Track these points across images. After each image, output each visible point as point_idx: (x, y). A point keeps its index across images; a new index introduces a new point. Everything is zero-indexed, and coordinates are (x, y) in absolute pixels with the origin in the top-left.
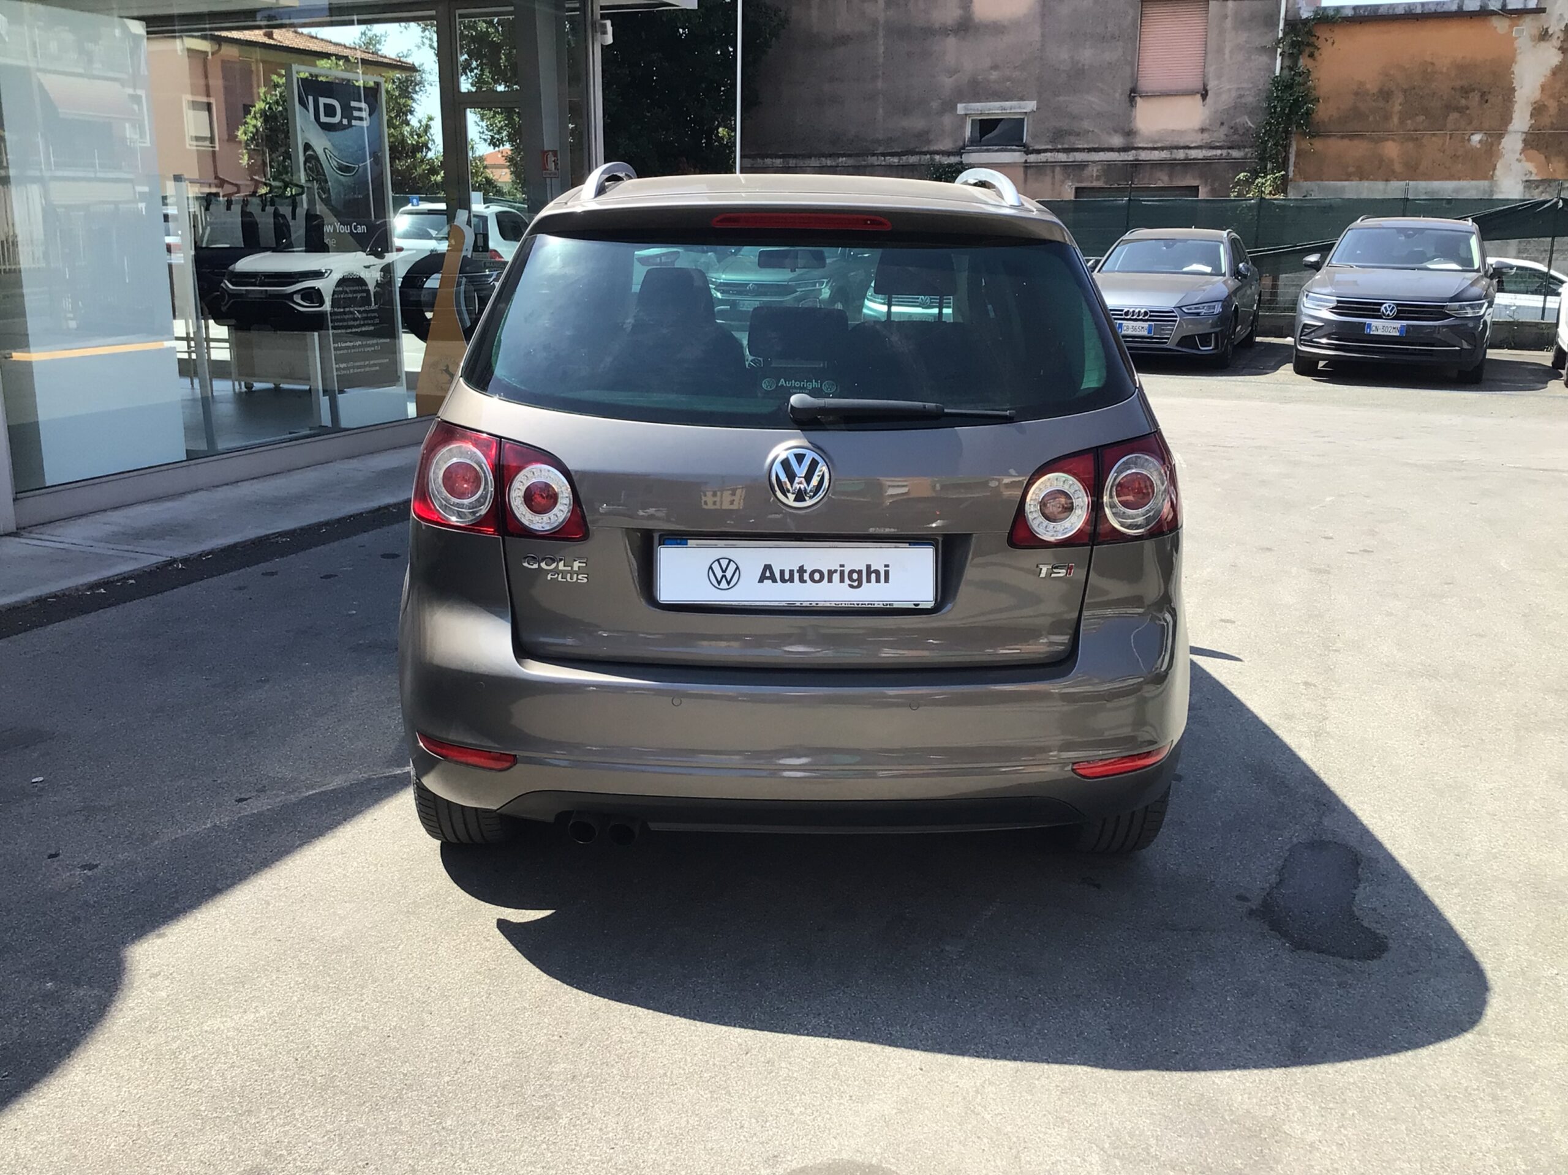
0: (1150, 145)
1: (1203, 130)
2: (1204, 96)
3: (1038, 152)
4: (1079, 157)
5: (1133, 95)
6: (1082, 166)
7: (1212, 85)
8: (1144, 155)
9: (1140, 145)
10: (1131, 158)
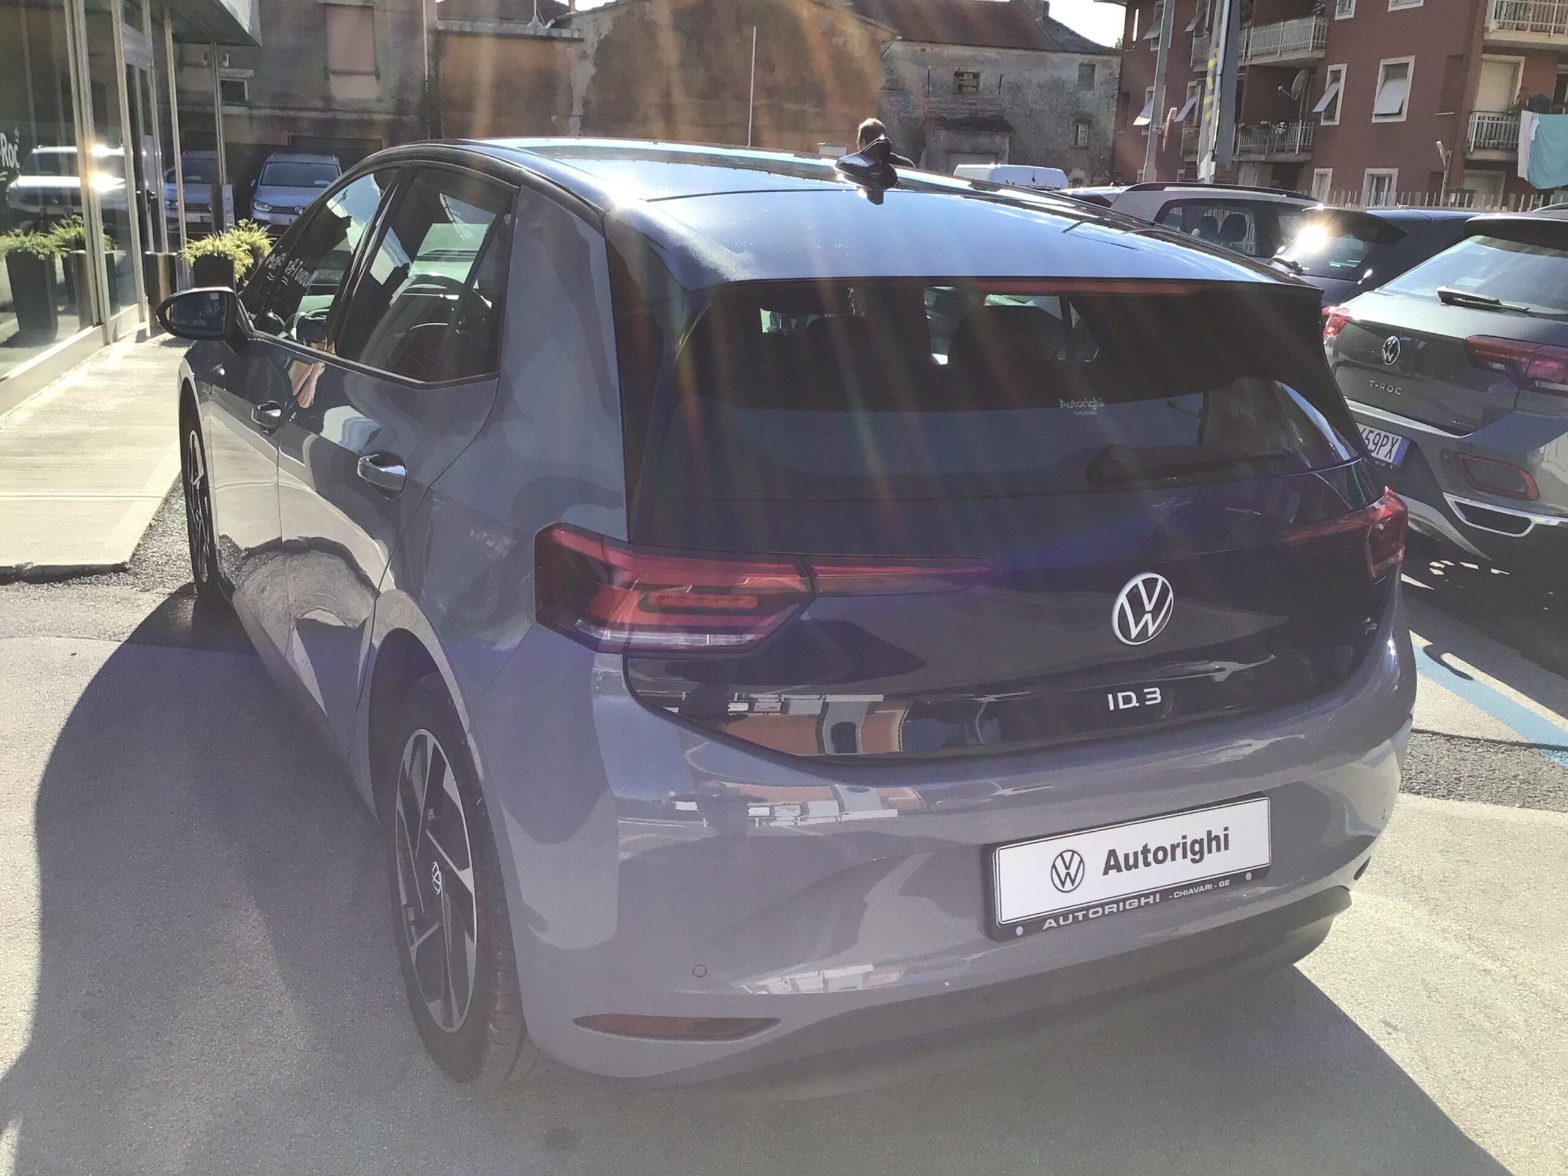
0: (342, 108)
1: (379, 100)
2: (378, 77)
3: (259, 108)
4: (292, 113)
5: (326, 72)
6: (295, 120)
7: (381, 68)
8: (340, 116)
9: (337, 108)
10: (331, 117)
